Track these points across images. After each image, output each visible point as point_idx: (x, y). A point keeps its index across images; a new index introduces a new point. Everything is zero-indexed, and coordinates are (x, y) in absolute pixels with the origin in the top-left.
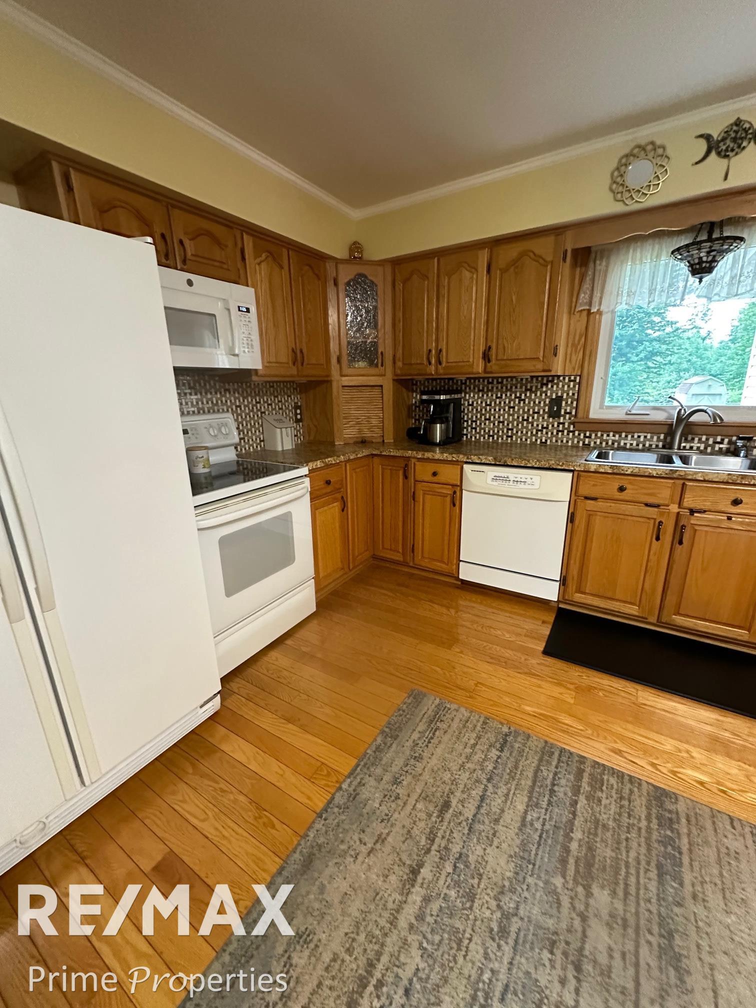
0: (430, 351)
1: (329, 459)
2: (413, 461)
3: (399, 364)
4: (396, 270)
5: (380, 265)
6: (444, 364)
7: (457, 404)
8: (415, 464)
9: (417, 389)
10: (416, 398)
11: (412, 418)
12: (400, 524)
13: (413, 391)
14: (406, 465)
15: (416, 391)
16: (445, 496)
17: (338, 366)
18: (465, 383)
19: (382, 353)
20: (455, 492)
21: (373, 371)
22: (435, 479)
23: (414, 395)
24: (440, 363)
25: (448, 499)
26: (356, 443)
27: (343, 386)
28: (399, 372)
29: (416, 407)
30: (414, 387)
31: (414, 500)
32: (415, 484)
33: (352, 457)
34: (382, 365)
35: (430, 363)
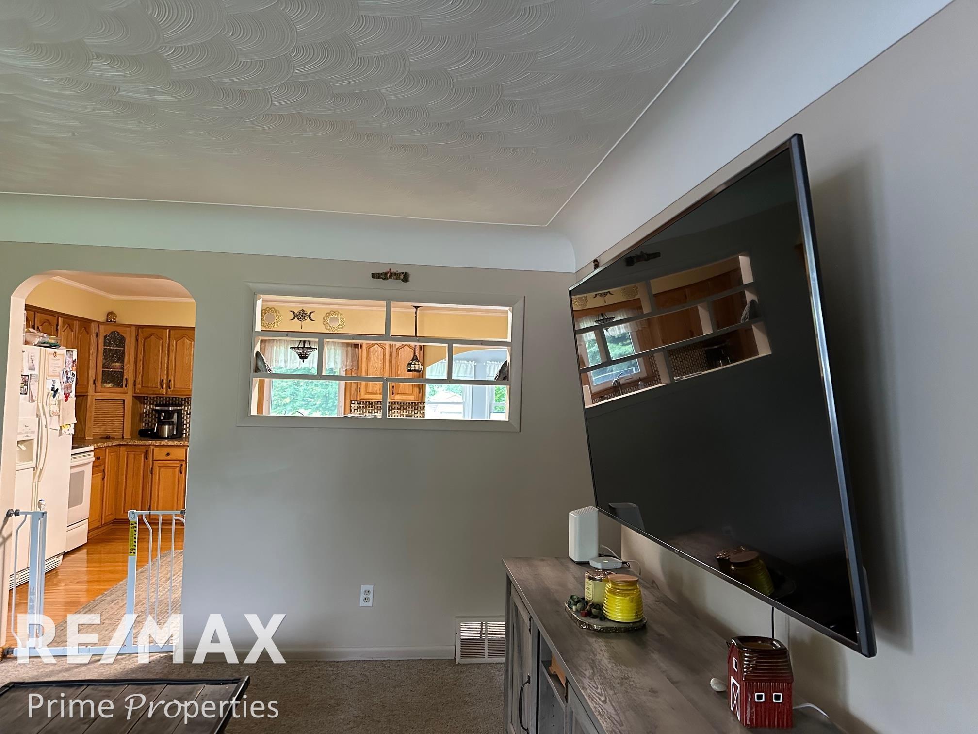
0: (163, 380)
1: (100, 444)
2: (152, 447)
3: (139, 386)
4: (140, 331)
5: (129, 327)
6: (172, 389)
7: (180, 413)
8: (153, 449)
9: (147, 402)
10: (146, 408)
11: (143, 422)
12: (140, 492)
13: (144, 404)
14: (147, 451)
15: (147, 404)
16: (174, 468)
17: (94, 386)
18: (185, 400)
19: (126, 379)
20: (182, 465)
21: (119, 389)
22: (169, 458)
23: (145, 407)
24: (170, 388)
25: (177, 469)
26: (101, 438)
27: (96, 399)
28: (137, 391)
29: (146, 415)
30: (146, 401)
31: (152, 473)
32: (153, 463)
33: (110, 445)
34: (126, 386)
35: (162, 388)
